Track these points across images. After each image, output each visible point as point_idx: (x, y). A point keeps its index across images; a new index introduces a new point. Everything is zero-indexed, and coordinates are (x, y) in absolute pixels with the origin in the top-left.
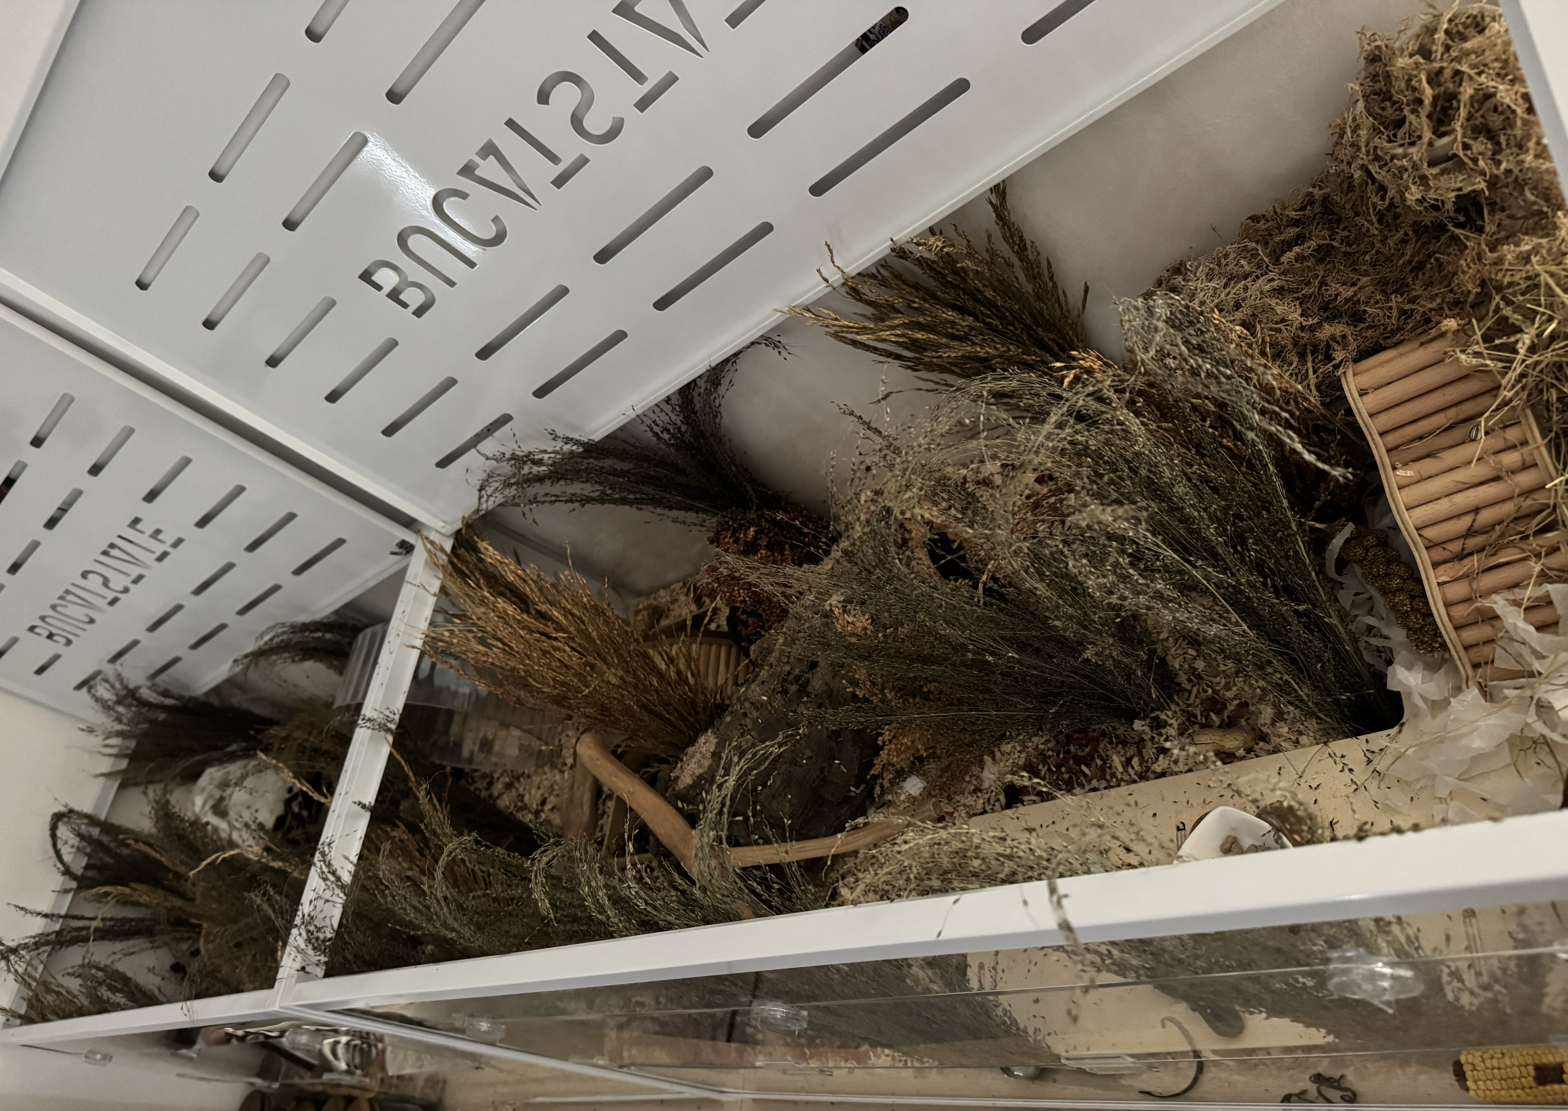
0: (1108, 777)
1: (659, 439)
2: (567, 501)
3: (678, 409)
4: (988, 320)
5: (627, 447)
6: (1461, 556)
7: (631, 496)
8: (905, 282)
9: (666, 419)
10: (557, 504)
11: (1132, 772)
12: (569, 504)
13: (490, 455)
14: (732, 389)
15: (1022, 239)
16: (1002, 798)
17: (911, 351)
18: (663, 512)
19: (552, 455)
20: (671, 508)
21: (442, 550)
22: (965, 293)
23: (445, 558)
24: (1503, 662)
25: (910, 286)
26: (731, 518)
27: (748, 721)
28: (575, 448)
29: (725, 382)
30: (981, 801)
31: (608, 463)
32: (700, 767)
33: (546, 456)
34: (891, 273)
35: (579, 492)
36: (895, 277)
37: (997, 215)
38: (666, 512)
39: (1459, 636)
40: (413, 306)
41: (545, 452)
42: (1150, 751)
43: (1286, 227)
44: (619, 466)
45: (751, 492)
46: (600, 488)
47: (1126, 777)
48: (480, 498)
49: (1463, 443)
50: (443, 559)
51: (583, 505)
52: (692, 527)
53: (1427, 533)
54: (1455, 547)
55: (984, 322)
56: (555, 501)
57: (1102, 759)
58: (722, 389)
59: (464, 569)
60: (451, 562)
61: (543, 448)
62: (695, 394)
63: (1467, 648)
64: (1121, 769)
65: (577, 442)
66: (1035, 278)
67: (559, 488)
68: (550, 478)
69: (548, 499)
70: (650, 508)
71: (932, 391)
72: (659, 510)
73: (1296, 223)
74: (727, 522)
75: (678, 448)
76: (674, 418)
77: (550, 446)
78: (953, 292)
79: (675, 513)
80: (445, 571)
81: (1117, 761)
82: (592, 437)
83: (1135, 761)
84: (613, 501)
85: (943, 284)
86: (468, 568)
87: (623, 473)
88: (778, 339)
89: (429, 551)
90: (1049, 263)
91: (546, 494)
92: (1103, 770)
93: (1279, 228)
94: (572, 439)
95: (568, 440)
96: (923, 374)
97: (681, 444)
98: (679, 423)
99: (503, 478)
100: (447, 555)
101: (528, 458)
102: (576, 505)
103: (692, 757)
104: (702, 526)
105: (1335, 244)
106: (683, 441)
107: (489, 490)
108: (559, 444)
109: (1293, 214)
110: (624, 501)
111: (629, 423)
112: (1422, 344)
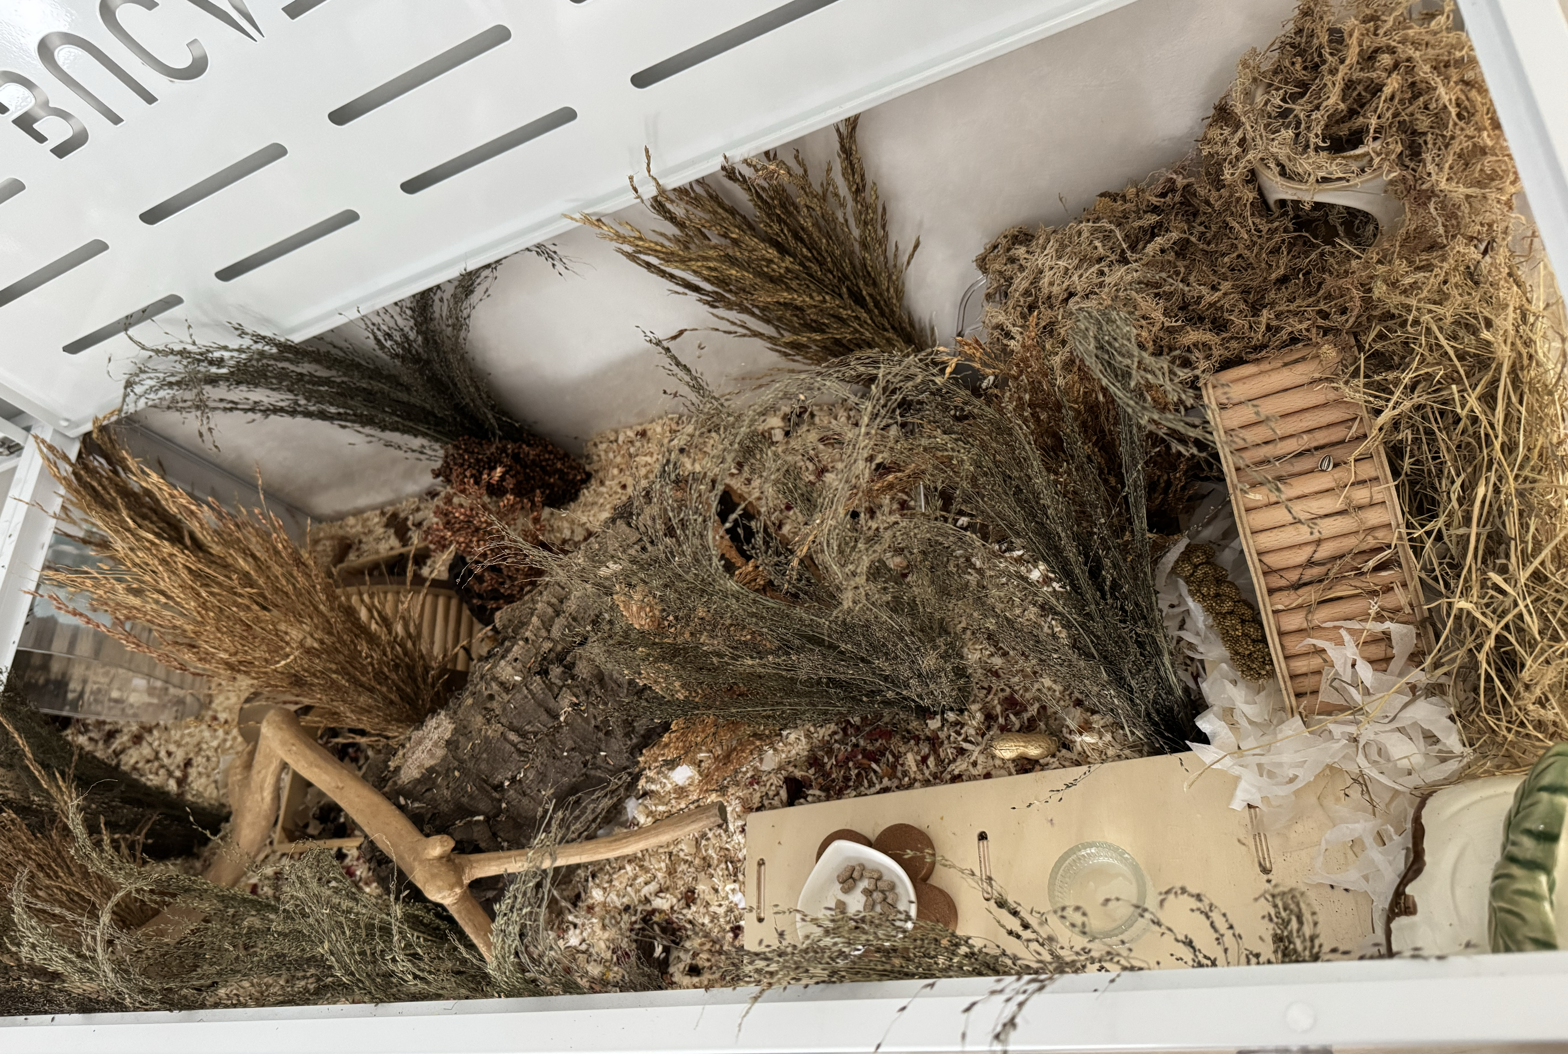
0: (899, 774)
1: (382, 347)
2: (246, 411)
3: (409, 312)
4: (808, 264)
5: (334, 351)
6: (1297, 586)
7: (333, 410)
8: (721, 205)
9: (392, 324)
10: (236, 412)
11: (927, 772)
12: (250, 414)
13: (148, 345)
14: (487, 301)
15: (863, 177)
16: (783, 793)
17: (712, 284)
18: (372, 432)
19: (235, 354)
20: (383, 429)
21: (65, 458)
22: (789, 230)
23: (70, 469)
24: (1326, 696)
25: (726, 210)
26: (466, 451)
27: (495, 704)
28: (267, 348)
29: (479, 292)
30: (759, 794)
31: (305, 368)
32: (432, 756)
33: (226, 355)
34: (707, 192)
35: (266, 400)
36: (711, 196)
37: (842, 146)
38: (377, 433)
39: (1288, 666)
40: (54, 141)
41: (225, 348)
42: (948, 751)
43: (1145, 212)
44: (322, 372)
45: (493, 421)
46: (291, 397)
47: (919, 777)
48: (126, 395)
49: (1312, 471)
50: (66, 469)
51: (267, 416)
52: (409, 454)
53: (1267, 559)
54: (1293, 576)
55: (801, 264)
56: (231, 409)
57: (894, 755)
58: (474, 298)
59: (95, 484)
60: (75, 473)
61: (223, 344)
62: (436, 298)
63: (1293, 677)
64: (914, 768)
65: (270, 341)
66: (866, 223)
67: (240, 394)
68: (227, 380)
69: (222, 405)
70: (357, 427)
71: (730, 333)
72: (368, 430)
73: (1155, 210)
74: (461, 455)
75: (403, 358)
76: (401, 322)
77: (235, 343)
78: (776, 227)
79: (389, 435)
80: (69, 486)
81: (911, 760)
82: (291, 338)
83: (931, 761)
84: (308, 414)
85: (768, 215)
86: (100, 484)
87: (327, 382)
88: (553, 248)
89: (46, 458)
90: (884, 209)
91: (221, 400)
92: (894, 767)
93: (1137, 212)
94: (264, 338)
95: (258, 338)
96: (721, 312)
97: (408, 355)
98: (407, 329)
99: (161, 375)
100: (71, 465)
101: (204, 357)
102: (258, 416)
103: (420, 742)
104: (422, 453)
105: (1193, 239)
106: (410, 352)
107: (138, 389)
108: (247, 342)
109: (1154, 200)
110: (323, 416)
111: (345, 325)
112: (1286, 365)
